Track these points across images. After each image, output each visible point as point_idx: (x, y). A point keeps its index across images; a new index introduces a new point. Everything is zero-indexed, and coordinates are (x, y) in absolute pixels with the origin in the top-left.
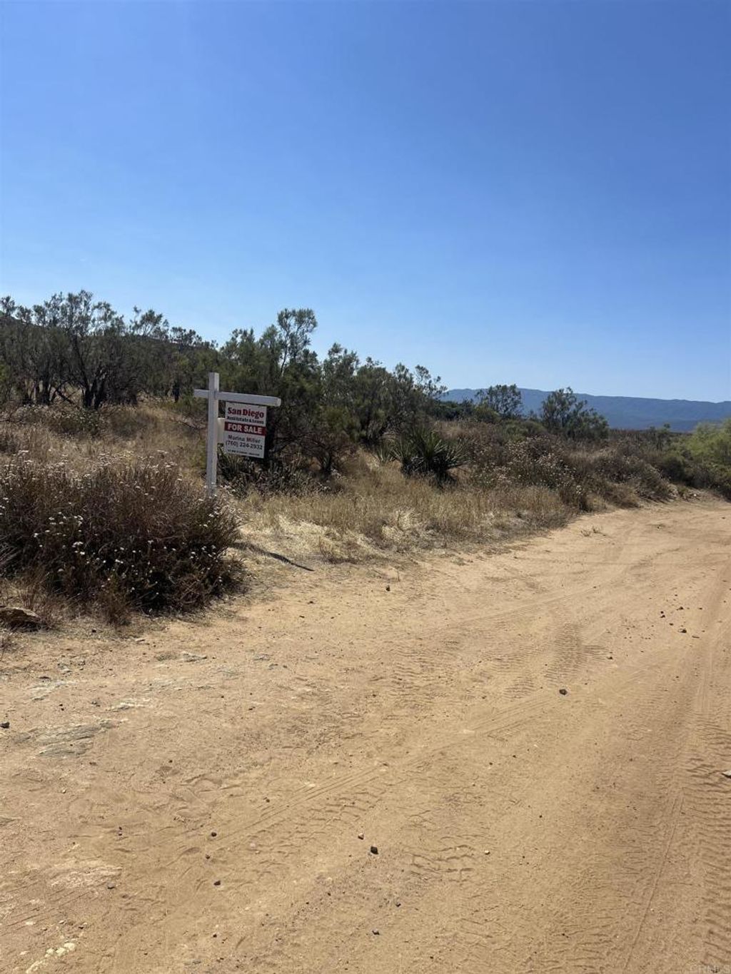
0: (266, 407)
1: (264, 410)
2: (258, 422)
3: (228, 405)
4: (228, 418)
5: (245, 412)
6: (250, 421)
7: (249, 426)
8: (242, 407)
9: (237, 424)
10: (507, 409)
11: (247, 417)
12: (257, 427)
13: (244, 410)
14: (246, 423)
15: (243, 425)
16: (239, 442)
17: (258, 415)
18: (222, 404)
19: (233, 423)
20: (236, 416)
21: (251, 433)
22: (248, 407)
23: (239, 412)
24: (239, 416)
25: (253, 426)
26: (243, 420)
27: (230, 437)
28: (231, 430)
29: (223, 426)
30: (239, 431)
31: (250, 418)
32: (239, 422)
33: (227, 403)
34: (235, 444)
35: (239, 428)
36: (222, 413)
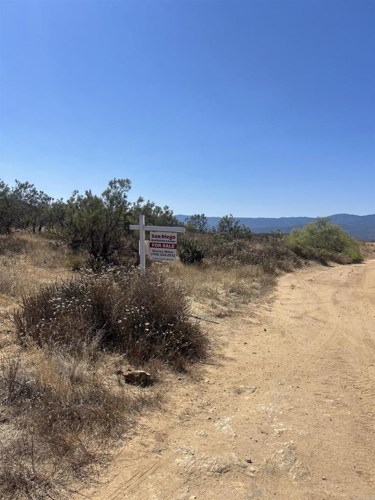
0: (176, 233)
1: (175, 235)
2: (172, 242)
3: (151, 233)
4: (152, 240)
5: (163, 236)
6: (166, 241)
7: (166, 244)
8: (161, 234)
9: (158, 243)
10: (201, 226)
11: (164, 239)
12: (171, 245)
13: (162, 235)
14: (164, 242)
15: (162, 244)
16: (160, 253)
17: (171, 237)
18: (147, 233)
19: (155, 243)
20: (157, 239)
21: (167, 248)
22: (164, 234)
23: (159, 237)
24: (159, 239)
25: (168, 244)
26: (162, 241)
27: (154, 251)
28: (154, 247)
29: (148, 245)
30: (160, 247)
31: (167, 239)
32: (160, 242)
33: (151, 232)
34: (157, 254)
35: (160, 245)
36: (147, 238)
